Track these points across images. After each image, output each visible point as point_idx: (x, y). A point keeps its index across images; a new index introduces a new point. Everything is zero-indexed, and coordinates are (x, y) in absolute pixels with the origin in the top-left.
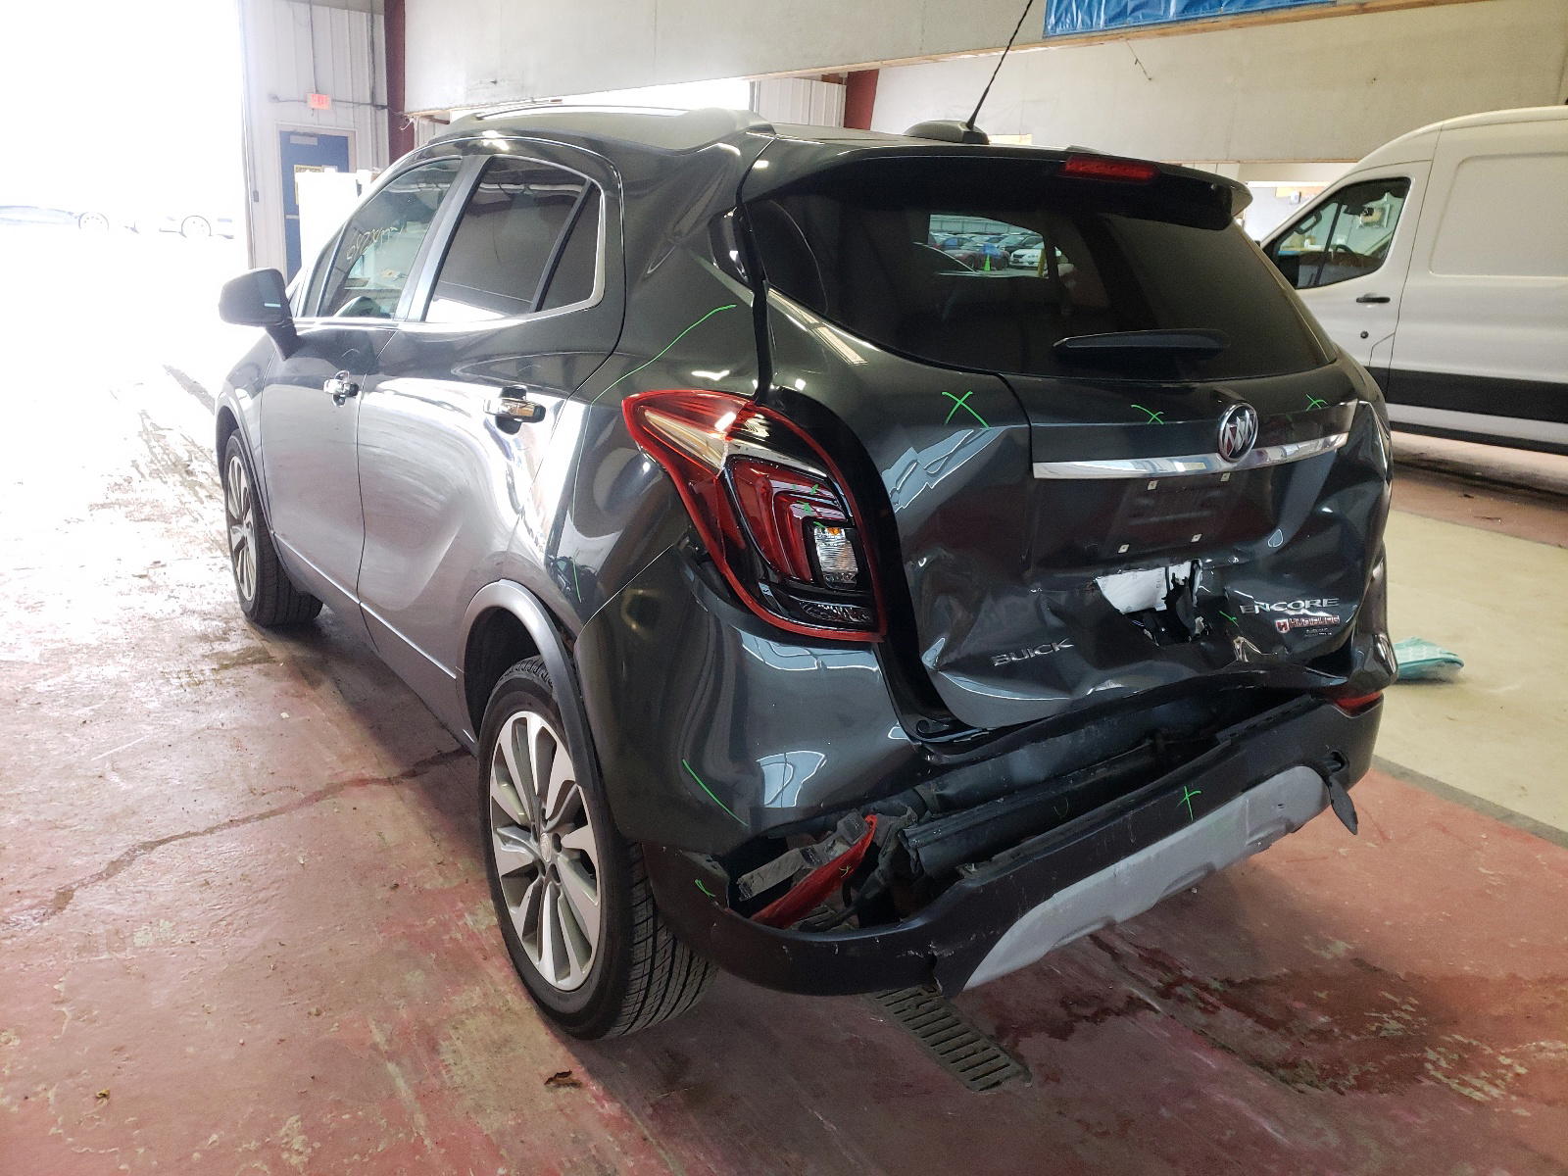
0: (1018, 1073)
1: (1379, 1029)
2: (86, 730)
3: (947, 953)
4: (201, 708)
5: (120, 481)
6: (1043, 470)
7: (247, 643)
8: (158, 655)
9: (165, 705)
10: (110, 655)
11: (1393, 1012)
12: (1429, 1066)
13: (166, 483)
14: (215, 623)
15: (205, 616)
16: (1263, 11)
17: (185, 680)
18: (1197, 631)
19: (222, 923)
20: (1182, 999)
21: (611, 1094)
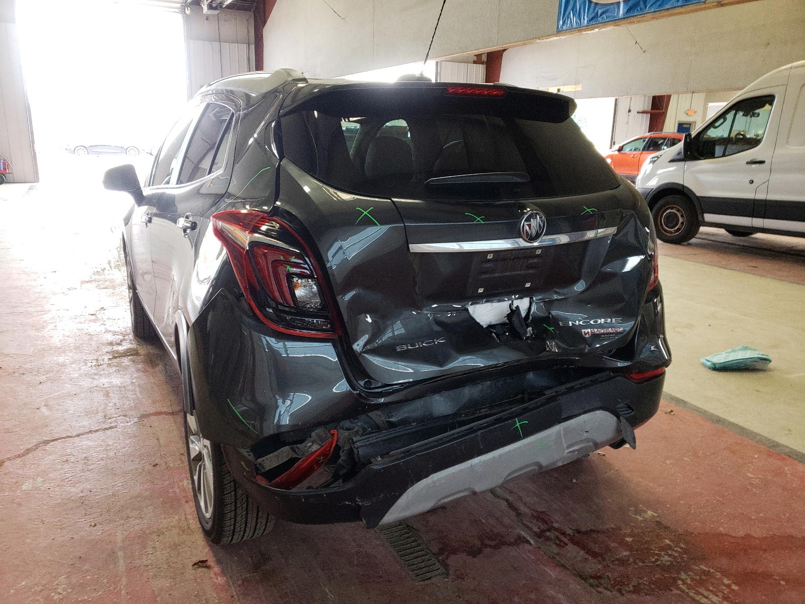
0: (443, 574)
1: (657, 560)
2: (41, 386)
3: (367, 504)
4: (96, 377)
5: (99, 270)
6: (416, 248)
7: (130, 346)
8: (86, 351)
9: (80, 375)
10: (64, 352)
11: (669, 551)
12: (680, 582)
13: (120, 271)
14: (118, 337)
15: (115, 333)
16: (668, 9)
17: (94, 363)
18: (528, 335)
19: (66, 480)
20: (548, 539)
21: (223, 573)
